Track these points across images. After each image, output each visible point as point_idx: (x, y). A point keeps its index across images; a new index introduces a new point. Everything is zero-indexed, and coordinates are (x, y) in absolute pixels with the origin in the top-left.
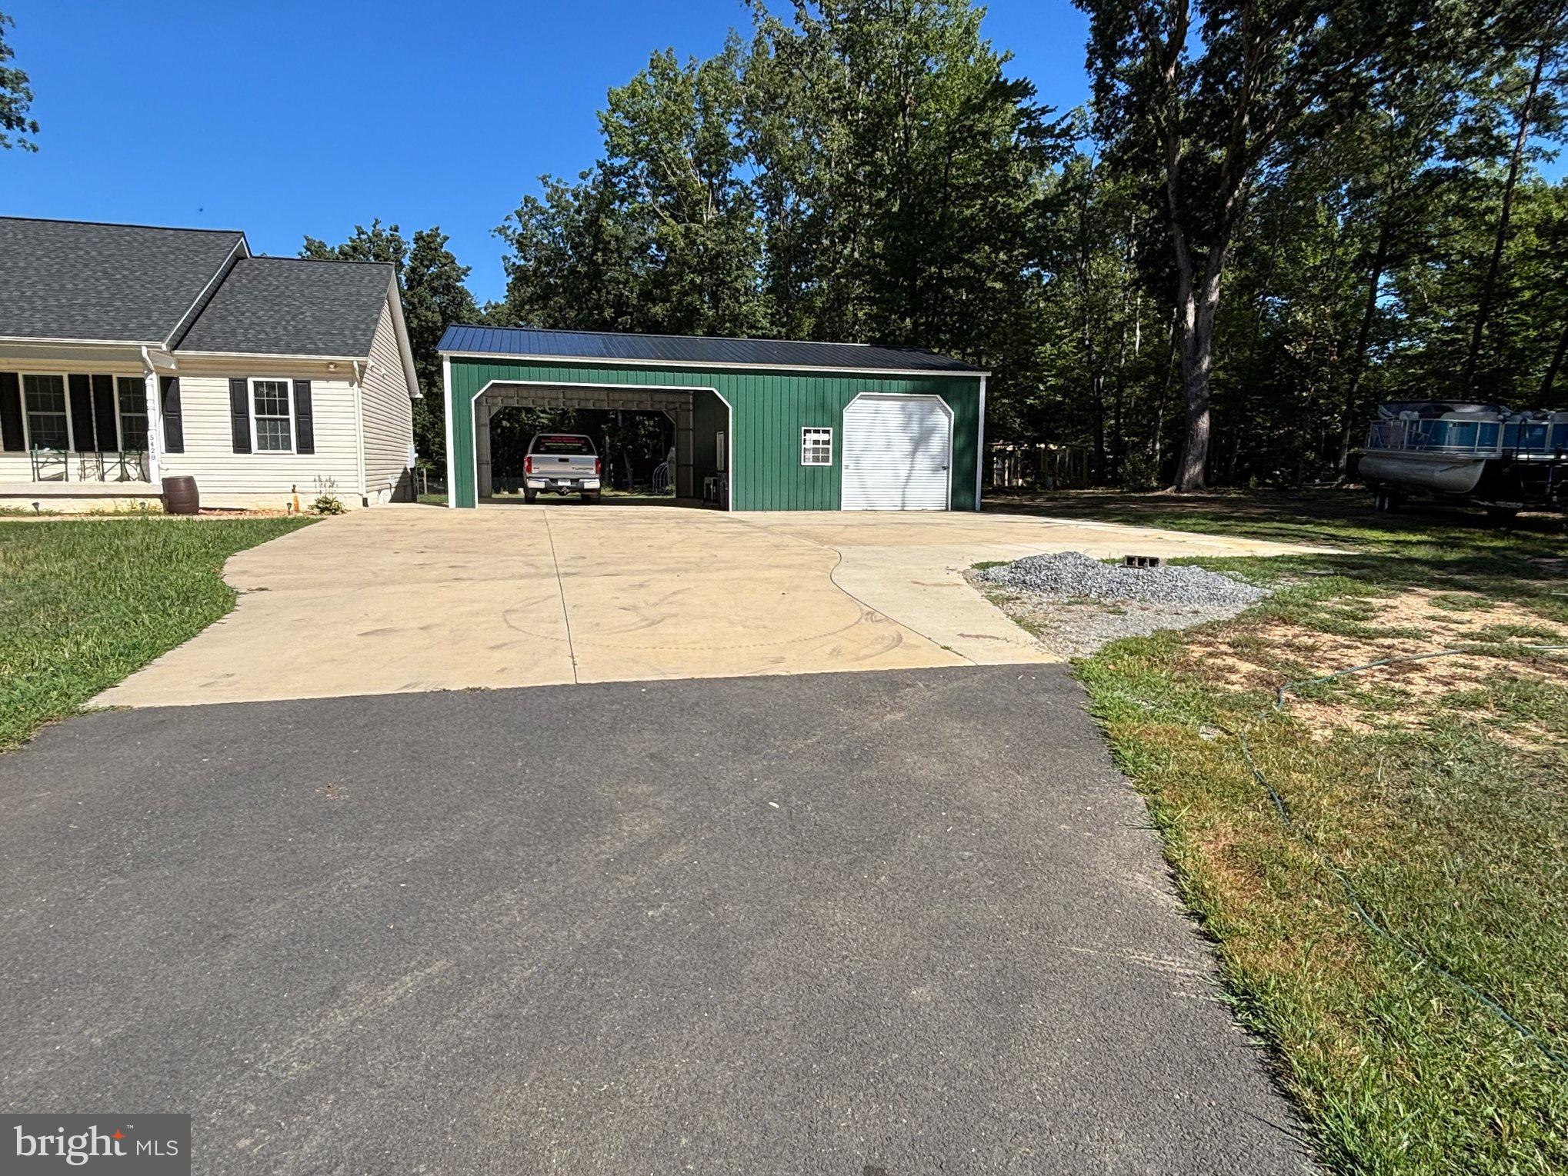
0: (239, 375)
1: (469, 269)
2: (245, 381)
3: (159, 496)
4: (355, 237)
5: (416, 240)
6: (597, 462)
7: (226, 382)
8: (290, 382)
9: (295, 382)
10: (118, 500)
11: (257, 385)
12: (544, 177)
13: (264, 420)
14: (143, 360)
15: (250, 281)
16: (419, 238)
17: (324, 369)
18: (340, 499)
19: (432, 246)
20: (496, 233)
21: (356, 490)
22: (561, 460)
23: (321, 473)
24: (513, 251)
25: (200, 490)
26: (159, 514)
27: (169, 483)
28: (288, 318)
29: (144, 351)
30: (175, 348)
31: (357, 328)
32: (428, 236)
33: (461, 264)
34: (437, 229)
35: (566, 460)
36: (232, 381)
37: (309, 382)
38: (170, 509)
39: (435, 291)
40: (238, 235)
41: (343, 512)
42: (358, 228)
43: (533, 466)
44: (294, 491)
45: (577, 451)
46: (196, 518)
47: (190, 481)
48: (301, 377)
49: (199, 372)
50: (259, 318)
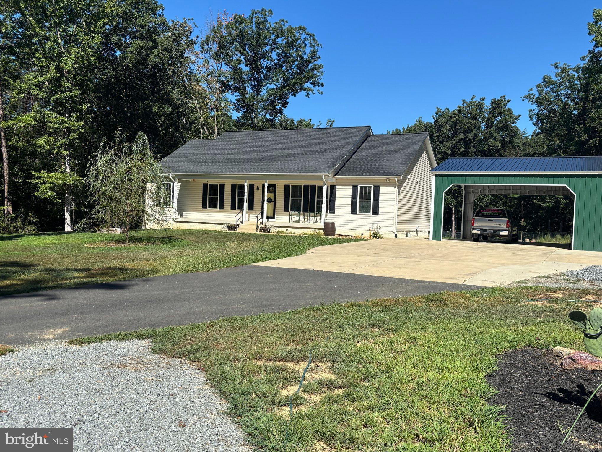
0: (355, 184)
1: (520, 116)
2: (357, 186)
3: (323, 229)
4: (461, 105)
5: (492, 103)
6: (508, 222)
7: (351, 187)
8: (373, 187)
9: (374, 186)
10: (311, 230)
11: (361, 188)
12: (556, 64)
13: (362, 201)
14: (323, 180)
15: (369, 146)
16: (493, 102)
17: (385, 181)
18: (381, 233)
19: (500, 105)
20: (525, 98)
21: (392, 230)
22: (489, 220)
23: (375, 223)
24: (535, 106)
25: (336, 227)
26: (322, 235)
27: (326, 224)
28: (378, 160)
29: (323, 176)
30: (336, 175)
31: (402, 163)
32: (498, 100)
33: (515, 114)
34: (504, 96)
35: (492, 220)
36: (353, 186)
37: (379, 186)
38: (326, 234)
39: (498, 130)
40: (368, 128)
41: (381, 238)
42: (463, 101)
43: (475, 223)
44: (370, 230)
45: (498, 216)
46: (334, 237)
47: (333, 224)
48: (377, 184)
49: (344, 183)
50: (367, 161)
